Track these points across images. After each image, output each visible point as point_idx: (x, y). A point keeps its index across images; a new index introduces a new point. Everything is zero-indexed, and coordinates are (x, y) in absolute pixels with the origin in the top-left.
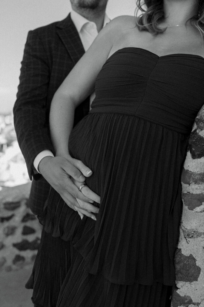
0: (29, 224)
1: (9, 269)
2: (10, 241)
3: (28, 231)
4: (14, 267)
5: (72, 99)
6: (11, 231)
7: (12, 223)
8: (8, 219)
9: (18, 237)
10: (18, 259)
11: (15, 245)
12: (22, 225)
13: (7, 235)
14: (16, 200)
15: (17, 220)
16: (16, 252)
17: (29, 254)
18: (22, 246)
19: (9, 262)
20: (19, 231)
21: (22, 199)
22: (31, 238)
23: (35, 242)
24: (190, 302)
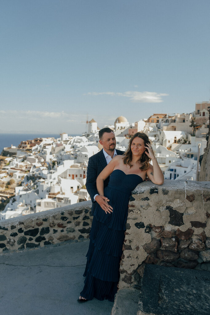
0: (86, 221)
1: (77, 241)
2: (77, 228)
3: (85, 224)
4: (79, 240)
5: (103, 180)
6: (78, 224)
7: (78, 220)
8: (77, 218)
9: (81, 227)
10: (81, 237)
11: (79, 230)
12: (83, 221)
13: (76, 226)
14: (81, 210)
15: (81, 219)
16: (80, 234)
17: (85, 235)
18: (83, 231)
19: (77, 238)
20: (82, 224)
21: (84, 209)
22: (87, 227)
23: (88, 229)
24: (128, 234)
